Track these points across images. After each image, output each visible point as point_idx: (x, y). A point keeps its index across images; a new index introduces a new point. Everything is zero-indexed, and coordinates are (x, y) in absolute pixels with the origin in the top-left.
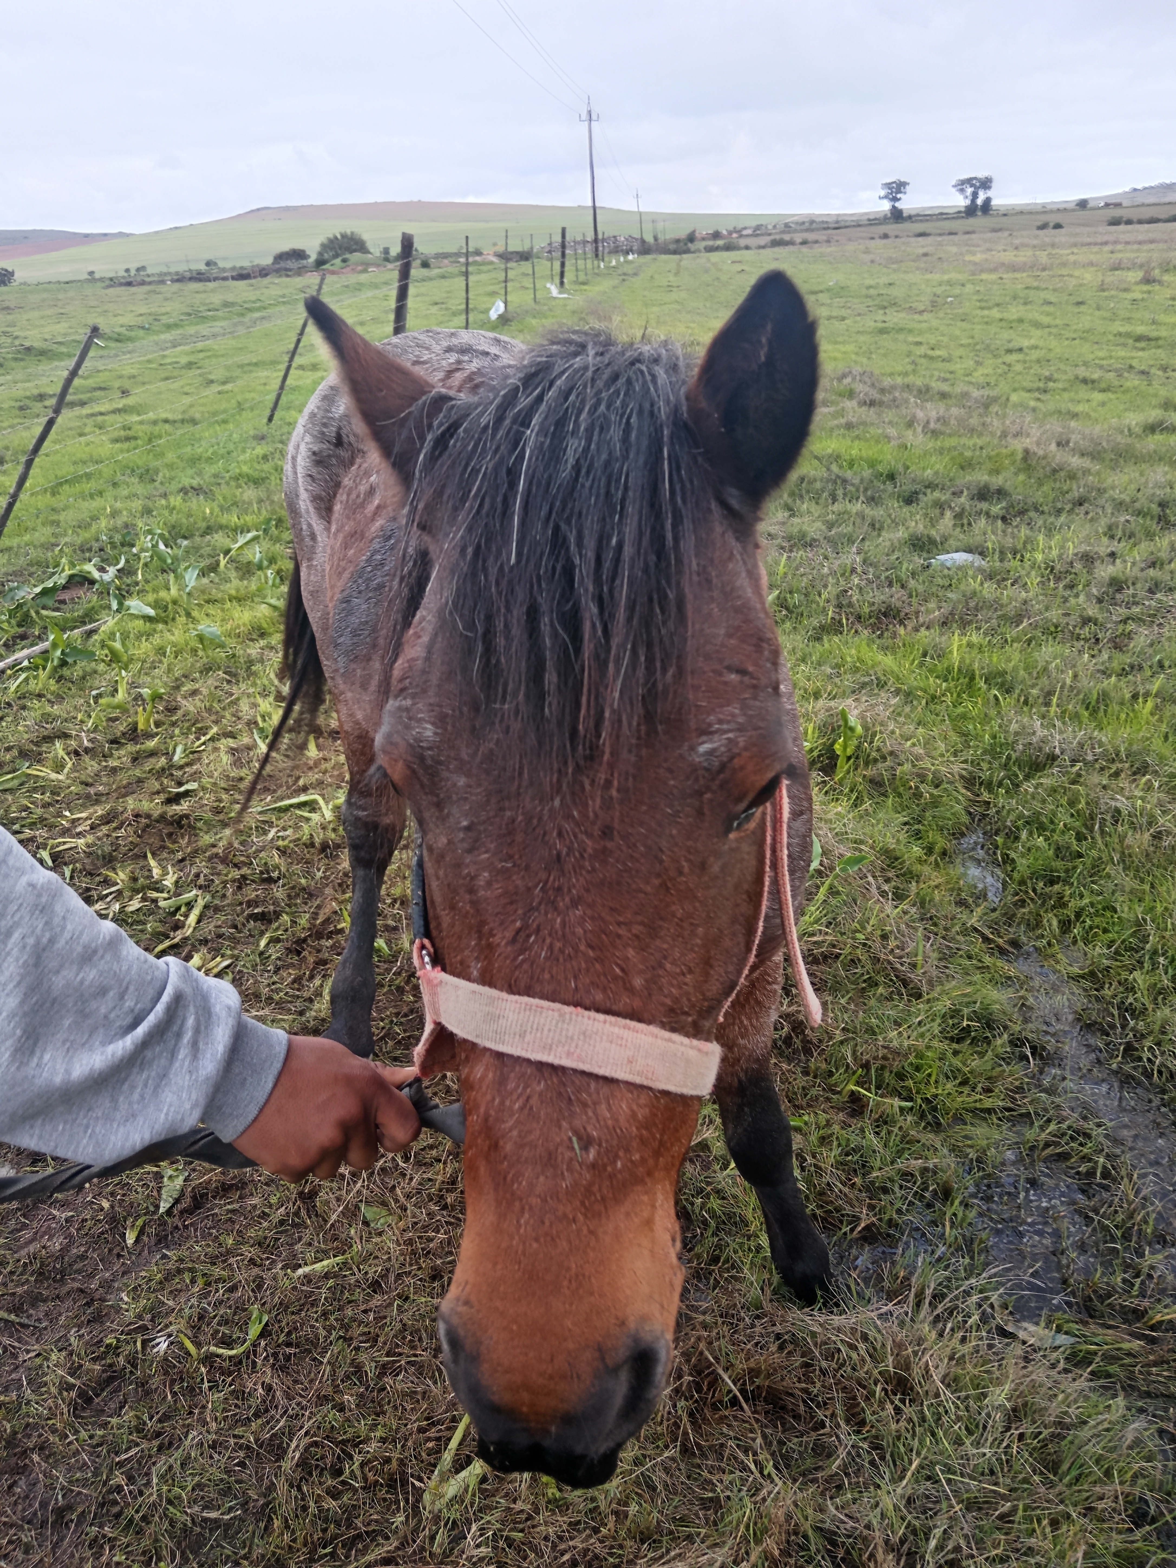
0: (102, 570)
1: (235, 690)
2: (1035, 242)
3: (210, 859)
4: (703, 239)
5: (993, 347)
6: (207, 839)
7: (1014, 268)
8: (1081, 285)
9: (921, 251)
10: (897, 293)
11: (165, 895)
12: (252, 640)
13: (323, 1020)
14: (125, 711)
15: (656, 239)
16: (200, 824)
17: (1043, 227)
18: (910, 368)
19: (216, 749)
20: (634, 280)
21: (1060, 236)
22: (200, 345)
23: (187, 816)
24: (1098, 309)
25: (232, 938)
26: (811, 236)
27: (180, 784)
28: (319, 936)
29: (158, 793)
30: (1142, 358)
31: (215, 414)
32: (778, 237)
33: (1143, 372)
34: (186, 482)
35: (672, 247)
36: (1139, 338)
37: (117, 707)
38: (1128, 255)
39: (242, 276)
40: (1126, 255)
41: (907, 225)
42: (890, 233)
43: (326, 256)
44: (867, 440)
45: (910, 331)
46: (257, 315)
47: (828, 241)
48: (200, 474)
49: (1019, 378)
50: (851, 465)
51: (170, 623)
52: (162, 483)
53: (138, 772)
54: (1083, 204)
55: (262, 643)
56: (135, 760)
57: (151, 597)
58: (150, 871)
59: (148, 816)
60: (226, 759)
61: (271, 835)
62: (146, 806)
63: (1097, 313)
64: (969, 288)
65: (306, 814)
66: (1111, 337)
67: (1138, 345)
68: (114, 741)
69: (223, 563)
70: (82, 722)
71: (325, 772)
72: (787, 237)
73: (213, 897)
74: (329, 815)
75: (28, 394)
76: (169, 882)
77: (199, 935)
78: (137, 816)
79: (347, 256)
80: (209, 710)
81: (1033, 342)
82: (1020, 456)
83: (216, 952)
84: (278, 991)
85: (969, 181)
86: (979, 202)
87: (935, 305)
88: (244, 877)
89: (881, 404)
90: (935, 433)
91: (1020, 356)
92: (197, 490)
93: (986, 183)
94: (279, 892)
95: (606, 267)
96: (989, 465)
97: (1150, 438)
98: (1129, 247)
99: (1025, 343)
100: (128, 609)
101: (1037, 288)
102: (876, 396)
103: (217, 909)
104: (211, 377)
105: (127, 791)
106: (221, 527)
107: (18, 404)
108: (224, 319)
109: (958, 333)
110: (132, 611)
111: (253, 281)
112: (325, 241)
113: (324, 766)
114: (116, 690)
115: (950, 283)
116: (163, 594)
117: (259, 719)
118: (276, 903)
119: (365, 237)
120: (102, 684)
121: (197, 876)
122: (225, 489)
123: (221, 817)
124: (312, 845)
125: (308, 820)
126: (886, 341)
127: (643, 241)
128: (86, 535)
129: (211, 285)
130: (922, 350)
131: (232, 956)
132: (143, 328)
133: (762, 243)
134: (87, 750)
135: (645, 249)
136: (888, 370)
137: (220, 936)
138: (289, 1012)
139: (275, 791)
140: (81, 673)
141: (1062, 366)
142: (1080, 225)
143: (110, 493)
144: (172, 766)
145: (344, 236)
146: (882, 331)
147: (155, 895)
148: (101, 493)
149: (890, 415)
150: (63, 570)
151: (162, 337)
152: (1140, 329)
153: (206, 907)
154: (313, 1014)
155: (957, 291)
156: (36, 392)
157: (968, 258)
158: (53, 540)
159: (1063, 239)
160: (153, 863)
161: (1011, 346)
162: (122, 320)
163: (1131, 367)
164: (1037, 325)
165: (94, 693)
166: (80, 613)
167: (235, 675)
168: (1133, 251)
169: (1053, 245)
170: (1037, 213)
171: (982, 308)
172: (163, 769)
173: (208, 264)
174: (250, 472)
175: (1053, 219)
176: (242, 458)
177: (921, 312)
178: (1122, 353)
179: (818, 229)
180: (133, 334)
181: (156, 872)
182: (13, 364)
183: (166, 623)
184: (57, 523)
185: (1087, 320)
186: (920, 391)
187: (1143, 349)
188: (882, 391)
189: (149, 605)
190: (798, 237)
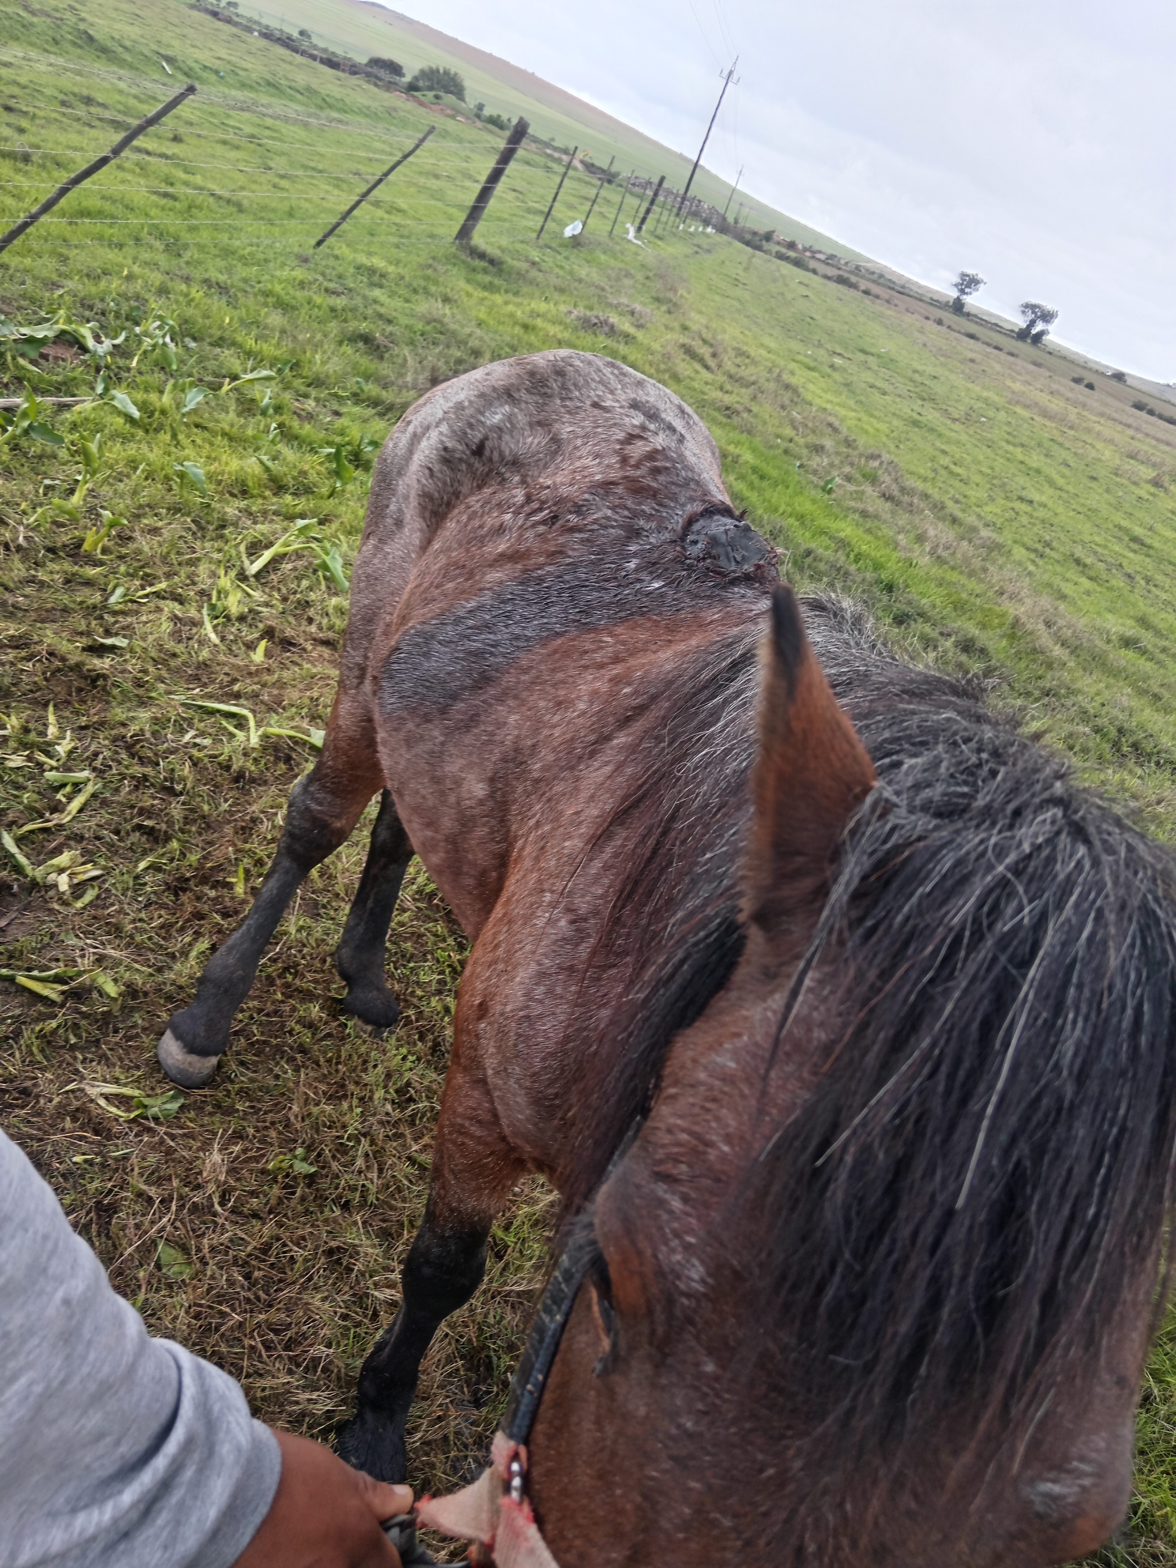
0: (97, 339)
1: (198, 545)
2: (1070, 395)
3: (114, 740)
4: (778, 243)
5: (1008, 488)
6: (119, 713)
7: (1045, 414)
8: (1099, 460)
9: (971, 355)
10: (940, 389)
11: (53, 763)
12: (233, 495)
13: (181, 987)
14: (74, 520)
15: (736, 221)
16: (115, 692)
17: (1077, 381)
18: (931, 475)
19: (159, 610)
20: (706, 256)
21: (1093, 399)
22: (269, 122)
23: (105, 677)
24: (1108, 491)
25: (111, 846)
26: (875, 289)
27: (108, 633)
28: (204, 880)
29: (81, 634)
30: (1134, 560)
31: (264, 208)
32: (846, 275)
33: (1129, 576)
34: (214, 275)
35: (748, 237)
36: (1135, 539)
37: (68, 513)
38: (1146, 448)
39: (332, 63)
40: (1144, 447)
41: (962, 321)
42: (945, 321)
43: (421, 84)
44: (877, 538)
45: (940, 435)
46: (335, 115)
47: (888, 301)
48: (229, 270)
49: (1022, 530)
50: (858, 558)
51: (151, 434)
52: (187, 263)
53: (65, 599)
54: (1119, 377)
55: (243, 504)
56: (67, 581)
57: (140, 396)
58: (46, 725)
59: (63, 659)
60: (166, 627)
61: (187, 737)
62: (64, 647)
63: (1106, 495)
64: (1002, 415)
65: (231, 729)
66: (1111, 526)
67: (1132, 544)
68: (51, 550)
69: (226, 388)
70: (24, 513)
71: (264, 685)
72: (853, 279)
73: (104, 787)
74: (254, 740)
75: (76, 90)
76: (62, 749)
77: (77, 827)
78: (51, 654)
79: (442, 94)
80: (164, 558)
81: (1044, 499)
82: (1010, 620)
83: (89, 857)
84: (142, 931)
85: (1033, 307)
86: (1034, 331)
87: (968, 419)
88: (145, 777)
89: (898, 503)
90: (940, 561)
91: (1029, 509)
92: (223, 289)
93: (1047, 317)
94: (176, 810)
95: (684, 231)
96: (979, 617)
97: (1123, 651)
98: (1148, 440)
99: (1036, 497)
100: (113, 398)
101: (1061, 445)
102: (896, 493)
103: (105, 803)
104: (272, 164)
105: (46, 616)
106: (234, 344)
107: (62, 97)
108: (303, 104)
109: (981, 458)
110: (115, 403)
111: (340, 74)
112: (426, 69)
113: (266, 678)
114: (72, 492)
115: (986, 401)
116: (153, 397)
117: (214, 594)
118: (170, 823)
119: (467, 83)
120: (58, 477)
121: (96, 754)
122: (251, 301)
123: (141, 691)
124: (228, 768)
125: (232, 736)
126: (915, 434)
127: (724, 219)
128: (92, 289)
129: (298, 58)
130: (945, 461)
131: (104, 868)
132: (217, 72)
133: (830, 274)
134: (19, 548)
135: (723, 228)
136: (912, 468)
137: (98, 838)
138: (147, 963)
139: (205, 685)
140: (39, 451)
141: (1062, 536)
142: (1110, 395)
143: (129, 251)
144: (105, 607)
145: (447, 73)
146: (916, 423)
147: (43, 758)
148: (121, 246)
149: (903, 519)
150: (57, 322)
151: (234, 92)
152: (1138, 531)
153: (94, 796)
154: (172, 976)
155: (991, 414)
156: (85, 92)
157: (1008, 383)
158: (55, 277)
159: (1095, 404)
160: (52, 719)
161: (1024, 494)
162: (198, 54)
163: (1120, 565)
164: (1051, 483)
165: (47, 482)
166: (60, 378)
167: (202, 528)
168: (1150, 445)
169: (1084, 405)
170: (1078, 365)
171: (1008, 442)
172: (95, 607)
173: (302, 33)
174: (282, 293)
175: (1089, 378)
176: (278, 273)
177: (954, 420)
178: (1117, 548)
179: (883, 285)
180: (205, 75)
181: (52, 731)
182: (71, 48)
183: (147, 431)
184: (64, 260)
185: (1096, 498)
186: (935, 506)
187: (1135, 552)
188: (903, 490)
189: (135, 403)
190: (864, 285)
